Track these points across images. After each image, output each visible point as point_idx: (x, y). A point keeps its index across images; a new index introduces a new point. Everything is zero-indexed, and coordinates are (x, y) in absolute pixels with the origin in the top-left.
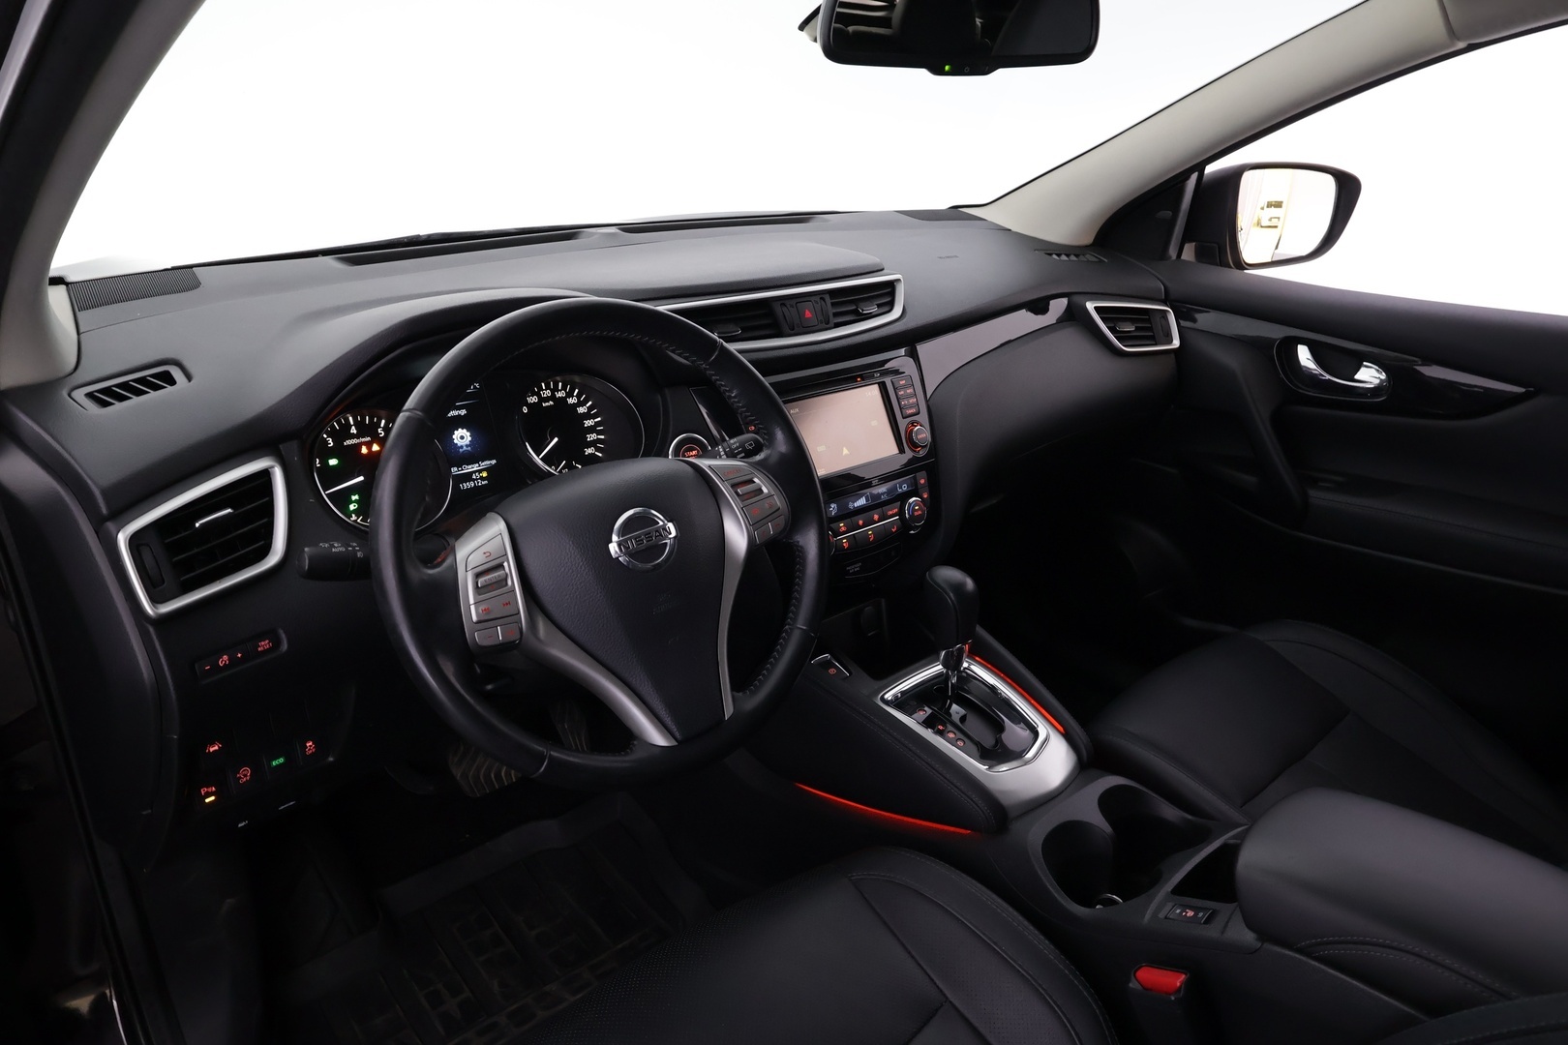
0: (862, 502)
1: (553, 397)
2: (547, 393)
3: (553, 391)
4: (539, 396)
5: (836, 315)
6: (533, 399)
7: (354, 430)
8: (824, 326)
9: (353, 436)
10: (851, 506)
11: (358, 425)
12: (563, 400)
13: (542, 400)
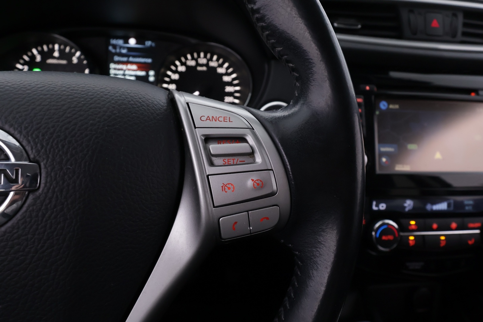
0: (442, 206)
1: (207, 65)
2: (202, 61)
3: (208, 61)
4: (196, 60)
5: (464, 34)
6: (192, 63)
7: (56, 54)
8: (449, 38)
9: (54, 58)
10: (429, 207)
11: (61, 51)
12: (214, 69)
13: (198, 64)
